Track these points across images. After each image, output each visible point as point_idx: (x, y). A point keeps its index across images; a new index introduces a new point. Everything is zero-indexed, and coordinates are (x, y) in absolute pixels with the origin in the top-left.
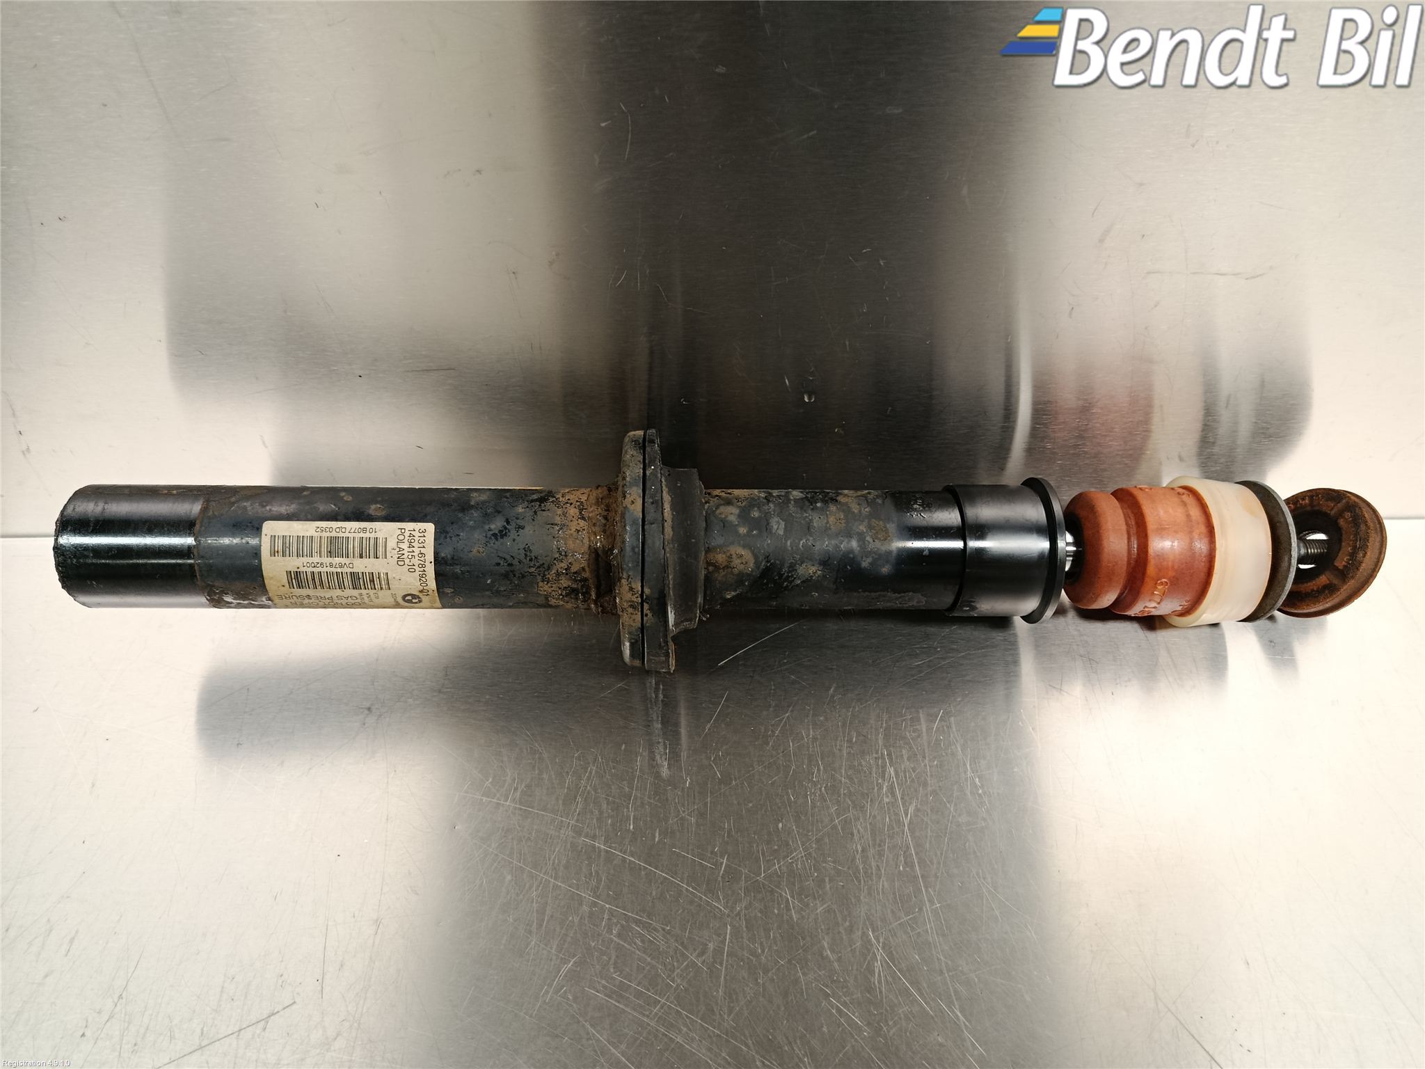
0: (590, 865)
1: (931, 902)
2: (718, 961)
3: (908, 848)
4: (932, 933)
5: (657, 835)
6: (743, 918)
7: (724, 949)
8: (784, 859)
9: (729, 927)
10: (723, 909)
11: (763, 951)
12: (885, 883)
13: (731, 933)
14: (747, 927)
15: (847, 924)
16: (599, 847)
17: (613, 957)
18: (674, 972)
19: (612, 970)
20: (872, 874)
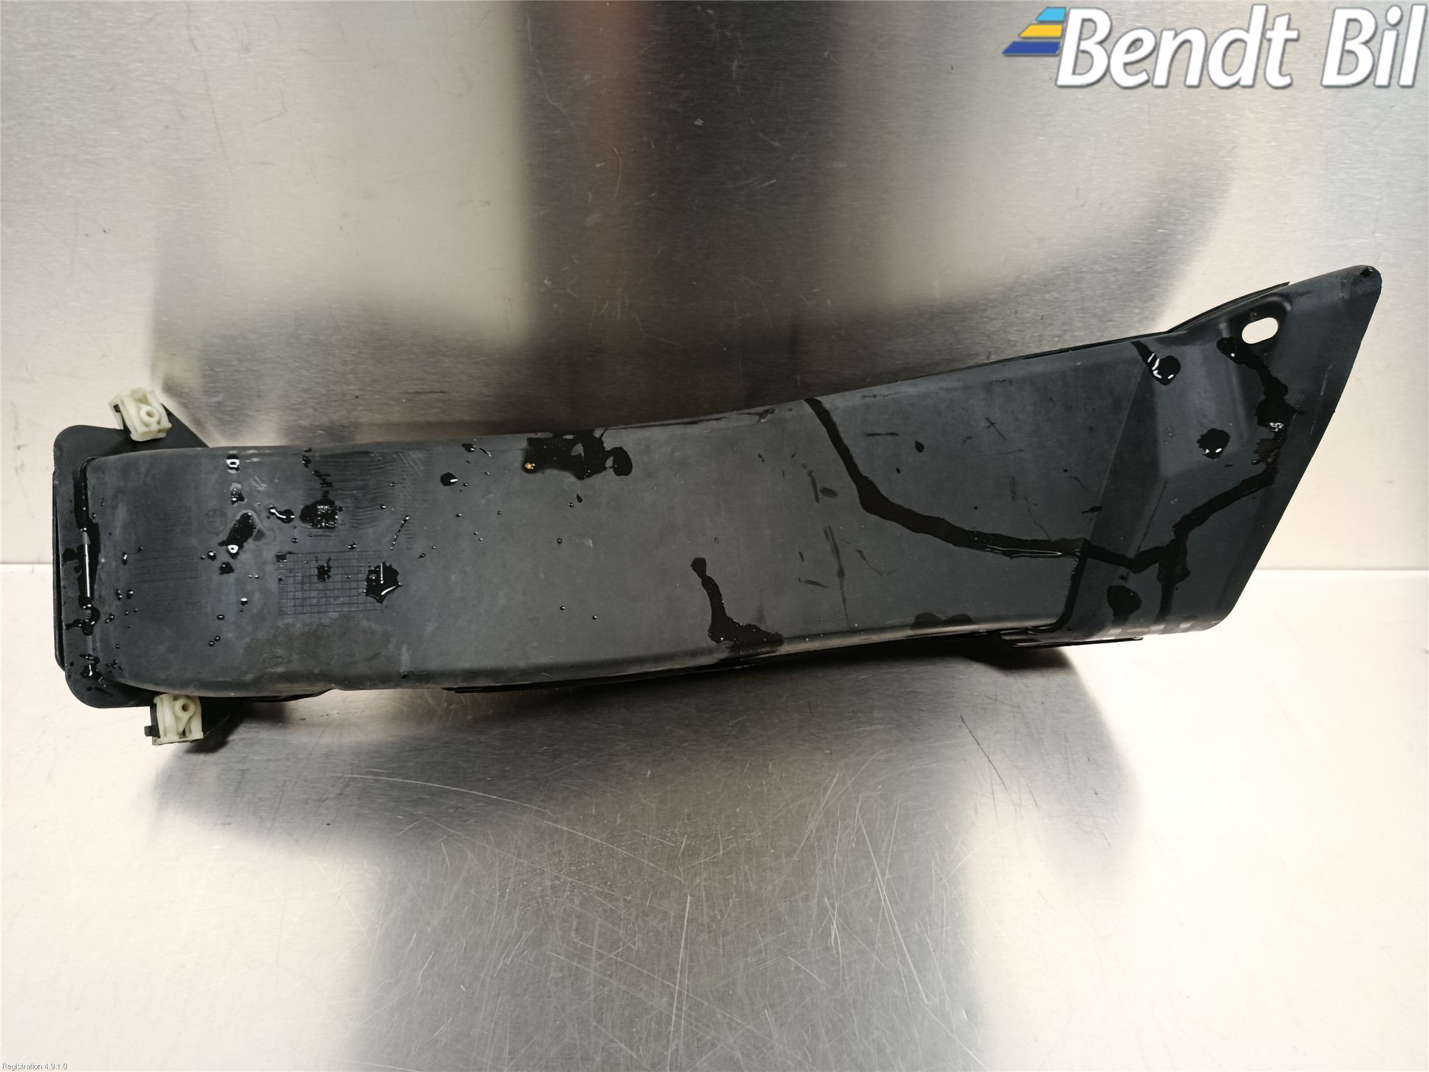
0: (553, 844)
1: (883, 874)
2: (679, 926)
3: (860, 828)
4: (885, 900)
5: (619, 819)
6: (703, 889)
7: (685, 915)
9: (689, 897)
10: (682, 881)
11: (722, 917)
13: (691, 901)
14: (706, 897)
16: (561, 829)
17: (575, 923)
18: (635, 936)
19: (573, 933)
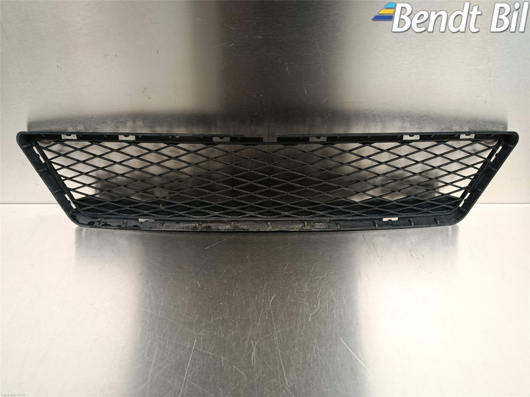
8: (221, 315)
12: (260, 324)
15: (243, 338)
20: (255, 320)
